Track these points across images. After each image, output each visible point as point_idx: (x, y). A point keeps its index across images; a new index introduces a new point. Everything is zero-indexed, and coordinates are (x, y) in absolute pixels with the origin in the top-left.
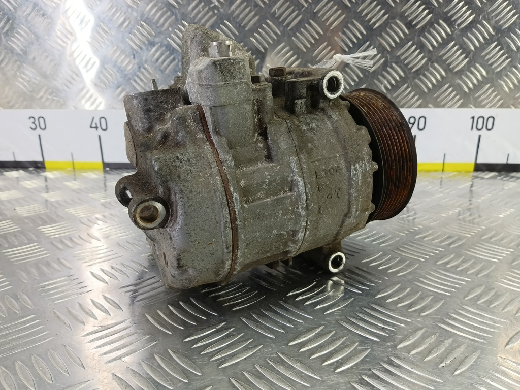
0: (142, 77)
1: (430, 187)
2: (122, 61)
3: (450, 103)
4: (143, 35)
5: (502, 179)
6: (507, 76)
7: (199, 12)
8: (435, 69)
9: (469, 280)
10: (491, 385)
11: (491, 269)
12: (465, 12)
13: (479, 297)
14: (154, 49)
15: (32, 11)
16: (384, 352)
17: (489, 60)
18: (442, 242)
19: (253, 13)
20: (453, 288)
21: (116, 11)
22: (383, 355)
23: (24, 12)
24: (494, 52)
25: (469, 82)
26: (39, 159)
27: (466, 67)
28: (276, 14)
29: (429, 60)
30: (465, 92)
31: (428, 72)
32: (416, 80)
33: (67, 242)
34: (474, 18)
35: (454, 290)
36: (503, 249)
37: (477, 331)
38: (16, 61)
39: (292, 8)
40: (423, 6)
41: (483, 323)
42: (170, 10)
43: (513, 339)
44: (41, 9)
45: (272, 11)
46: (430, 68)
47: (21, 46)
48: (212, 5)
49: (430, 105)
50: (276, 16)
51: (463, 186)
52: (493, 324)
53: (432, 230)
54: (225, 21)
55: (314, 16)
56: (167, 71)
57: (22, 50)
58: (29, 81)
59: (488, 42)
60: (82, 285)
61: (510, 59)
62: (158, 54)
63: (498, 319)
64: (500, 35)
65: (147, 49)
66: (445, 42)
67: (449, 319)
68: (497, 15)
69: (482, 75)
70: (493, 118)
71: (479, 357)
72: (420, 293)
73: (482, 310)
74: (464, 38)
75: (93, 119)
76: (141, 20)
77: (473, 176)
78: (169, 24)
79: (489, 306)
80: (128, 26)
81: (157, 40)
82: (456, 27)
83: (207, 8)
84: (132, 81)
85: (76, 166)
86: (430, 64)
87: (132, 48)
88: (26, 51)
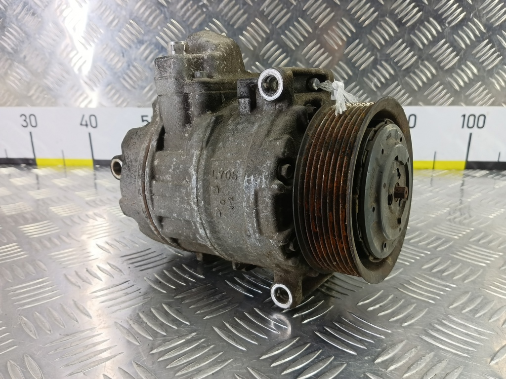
0: (131, 75)
1: (419, 186)
2: (112, 60)
3: (441, 101)
4: (132, 33)
5: (493, 178)
6: (498, 73)
7: (188, 10)
9: (455, 286)
11: (478, 275)
12: (456, 10)
14: (143, 47)
15: (23, 9)
16: (360, 368)
17: (480, 57)
18: (429, 244)
19: (242, 11)
20: (438, 295)
21: (105, 10)
22: (359, 371)
23: (15, 11)
24: (485, 50)
25: (460, 80)
27: (457, 65)
28: (264, 12)
29: (419, 58)
30: (456, 90)
32: (407, 78)
34: (465, 15)
35: (438, 297)
36: (491, 252)
37: (460, 344)
38: (7, 60)
39: (281, 6)
40: (413, 4)
42: (159, 8)
43: (499, 354)
44: (31, 8)
45: (261, 9)
46: (421, 66)
47: (13, 45)
48: (201, 4)
49: (420, 103)
50: (265, 14)
51: (453, 185)
52: (478, 336)
54: (214, 20)
55: (303, 14)
57: (12, 49)
59: (479, 40)
61: (501, 57)
62: (147, 52)
63: (483, 330)
64: (491, 32)
65: (136, 47)
66: (436, 40)
67: (432, 330)
68: (488, 13)
70: (485, 116)
71: (461, 374)
72: (403, 301)
74: (455, 36)
75: (83, 116)
76: (130, 18)
77: (464, 174)
78: (158, 22)
79: (474, 316)
80: (117, 24)
81: (146, 38)
82: (447, 25)
83: (196, 6)
85: (67, 163)
86: (420, 62)
87: (121, 47)
88: (17, 50)
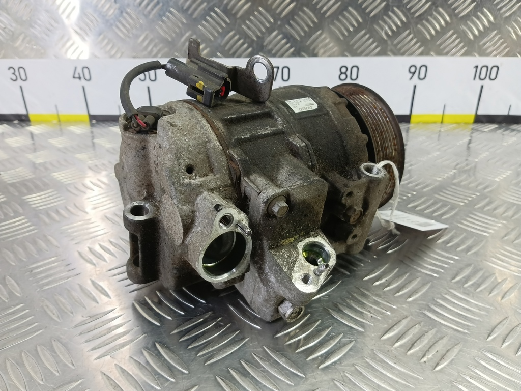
8: (439, 13)
10: (469, 382)
13: (467, 279)
26: (22, 111)
31: (432, 17)
33: (54, 215)
41: (468, 310)
53: (425, 198)
56: (151, 16)
58: (5, 28)
60: (71, 267)
69: (489, 21)
73: (468, 294)
84: (114, 28)
